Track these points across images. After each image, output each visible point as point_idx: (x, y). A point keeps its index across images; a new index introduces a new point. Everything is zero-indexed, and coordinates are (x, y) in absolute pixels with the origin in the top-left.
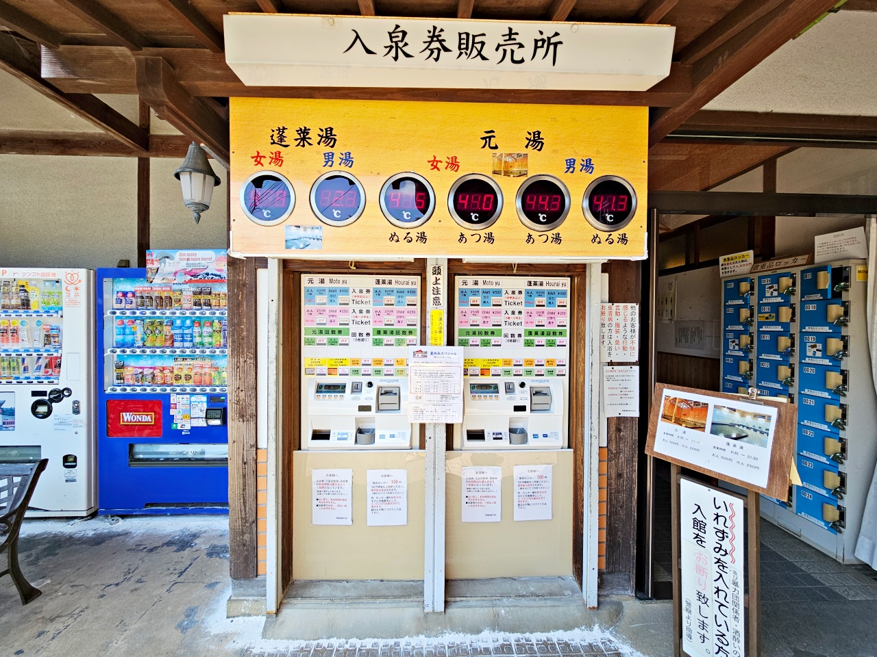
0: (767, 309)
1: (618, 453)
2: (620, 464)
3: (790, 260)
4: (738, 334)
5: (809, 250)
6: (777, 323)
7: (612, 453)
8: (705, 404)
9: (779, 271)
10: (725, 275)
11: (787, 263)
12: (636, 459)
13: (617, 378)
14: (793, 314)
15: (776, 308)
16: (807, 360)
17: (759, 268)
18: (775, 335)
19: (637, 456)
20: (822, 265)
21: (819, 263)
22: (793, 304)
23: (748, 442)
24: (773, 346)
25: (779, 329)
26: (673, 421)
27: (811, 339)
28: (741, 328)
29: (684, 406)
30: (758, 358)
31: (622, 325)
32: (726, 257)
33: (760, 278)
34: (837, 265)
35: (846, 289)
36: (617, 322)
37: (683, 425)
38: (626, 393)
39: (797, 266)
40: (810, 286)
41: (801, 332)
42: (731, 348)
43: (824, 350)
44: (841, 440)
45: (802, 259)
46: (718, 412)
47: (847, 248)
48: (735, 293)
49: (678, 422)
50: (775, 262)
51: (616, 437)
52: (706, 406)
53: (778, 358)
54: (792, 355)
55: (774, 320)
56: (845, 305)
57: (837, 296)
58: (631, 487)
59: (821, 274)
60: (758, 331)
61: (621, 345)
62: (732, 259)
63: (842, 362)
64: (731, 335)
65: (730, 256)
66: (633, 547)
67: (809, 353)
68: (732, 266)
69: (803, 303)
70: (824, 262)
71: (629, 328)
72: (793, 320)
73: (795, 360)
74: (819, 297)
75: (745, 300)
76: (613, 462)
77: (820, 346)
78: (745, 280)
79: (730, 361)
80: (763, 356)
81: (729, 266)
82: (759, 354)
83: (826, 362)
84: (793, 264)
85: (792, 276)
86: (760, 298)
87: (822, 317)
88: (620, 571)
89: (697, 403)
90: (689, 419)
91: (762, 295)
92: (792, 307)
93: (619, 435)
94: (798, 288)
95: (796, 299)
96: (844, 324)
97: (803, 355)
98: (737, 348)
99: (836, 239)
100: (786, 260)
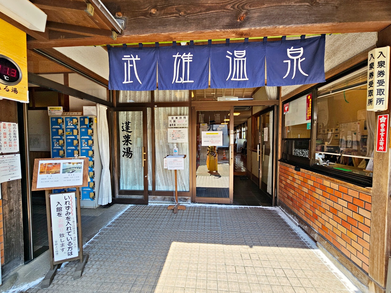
0: (69, 130)
1: (9, 199)
2: (11, 205)
3: (76, 113)
4: (58, 140)
5: (82, 111)
6: (73, 135)
7: (5, 201)
8: (59, 163)
9: (73, 117)
10: (50, 115)
11: (75, 114)
12: (21, 199)
13: (6, 161)
14: (78, 132)
15: (72, 130)
16: (83, 148)
17: (65, 114)
18: (72, 140)
19: (21, 197)
20: (86, 116)
21: (85, 115)
22: (78, 129)
23: (76, 172)
24: (71, 144)
25: (73, 137)
26: (46, 173)
27: (84, 140)
28: (59, 137)
29: (50, 166)
30: (66, 149)
31: (8, 133)
32: (51, 107)
33: (66, 118)
34: (90, 117)
35: (92, 125)
36: (5, 132)
37: (51, 173)
38: (13, 168)
39: (78, 115)
40: (83, 123)
41: (80, 138)
42: (55, 145)
43: (87, 144)
44: (93, 171)
45: (80, 113)
46: (64, 165)
47: (92, 112)
48: (56, 123)
49: (48, 173)
50: (71, 113)
51: (8, 192)
52: (60, 164)
53: (74, 148)
54: (78, 146)
55: (71, 134)
56: (92, 130)
57: (90, 126)
58: (19, 213)
59: (86, 119)
60: (66, 138)
61: (8, 144)
62: (54, 109)
63: (92, 148)
64: (55, 140)
65: (53, 107)
66: (22, 242)
67: (83, 146)
68: (54, 111)
69: (81, 128)
70: (86, 115)
71: (12, 135)
72: (78, 134)
73: (79, 148)
74: (85, 127)
75: (60, 126)
76: (7, 205)
77: (86, 143)
78: (60, 118)
79: (55, 151)
80: (69, 148)
81: (53, 111)
82: (67, 147)
83: (88, 148)
84: (77, 115)
85: (77, 119)
86: (66, 126)
87: (86, 134)
88: (14, 258)
89: (56, 164)
90: (53, 170)
91: (67, 125)
92: (77, 129)
93: (10, 190)
94: (79, 123)
95: (78, 127)
96: (92, 135)
97: (82, 146)
98: (58, 145)
99: (89, 108)
100: (75, 113)
